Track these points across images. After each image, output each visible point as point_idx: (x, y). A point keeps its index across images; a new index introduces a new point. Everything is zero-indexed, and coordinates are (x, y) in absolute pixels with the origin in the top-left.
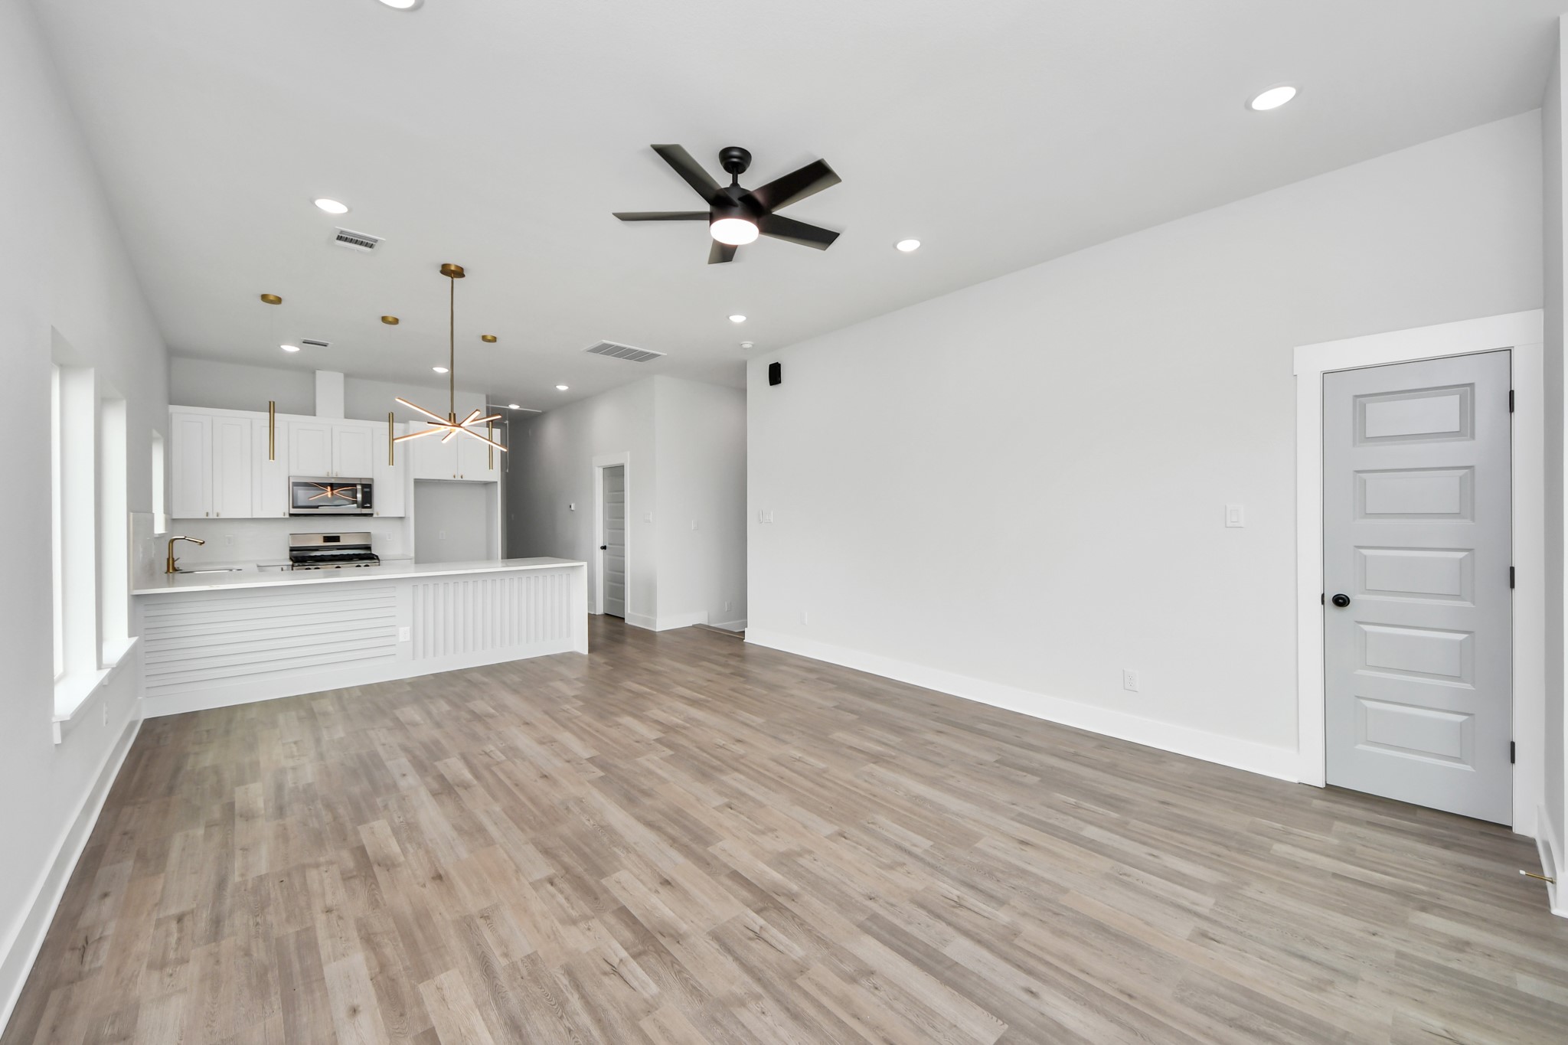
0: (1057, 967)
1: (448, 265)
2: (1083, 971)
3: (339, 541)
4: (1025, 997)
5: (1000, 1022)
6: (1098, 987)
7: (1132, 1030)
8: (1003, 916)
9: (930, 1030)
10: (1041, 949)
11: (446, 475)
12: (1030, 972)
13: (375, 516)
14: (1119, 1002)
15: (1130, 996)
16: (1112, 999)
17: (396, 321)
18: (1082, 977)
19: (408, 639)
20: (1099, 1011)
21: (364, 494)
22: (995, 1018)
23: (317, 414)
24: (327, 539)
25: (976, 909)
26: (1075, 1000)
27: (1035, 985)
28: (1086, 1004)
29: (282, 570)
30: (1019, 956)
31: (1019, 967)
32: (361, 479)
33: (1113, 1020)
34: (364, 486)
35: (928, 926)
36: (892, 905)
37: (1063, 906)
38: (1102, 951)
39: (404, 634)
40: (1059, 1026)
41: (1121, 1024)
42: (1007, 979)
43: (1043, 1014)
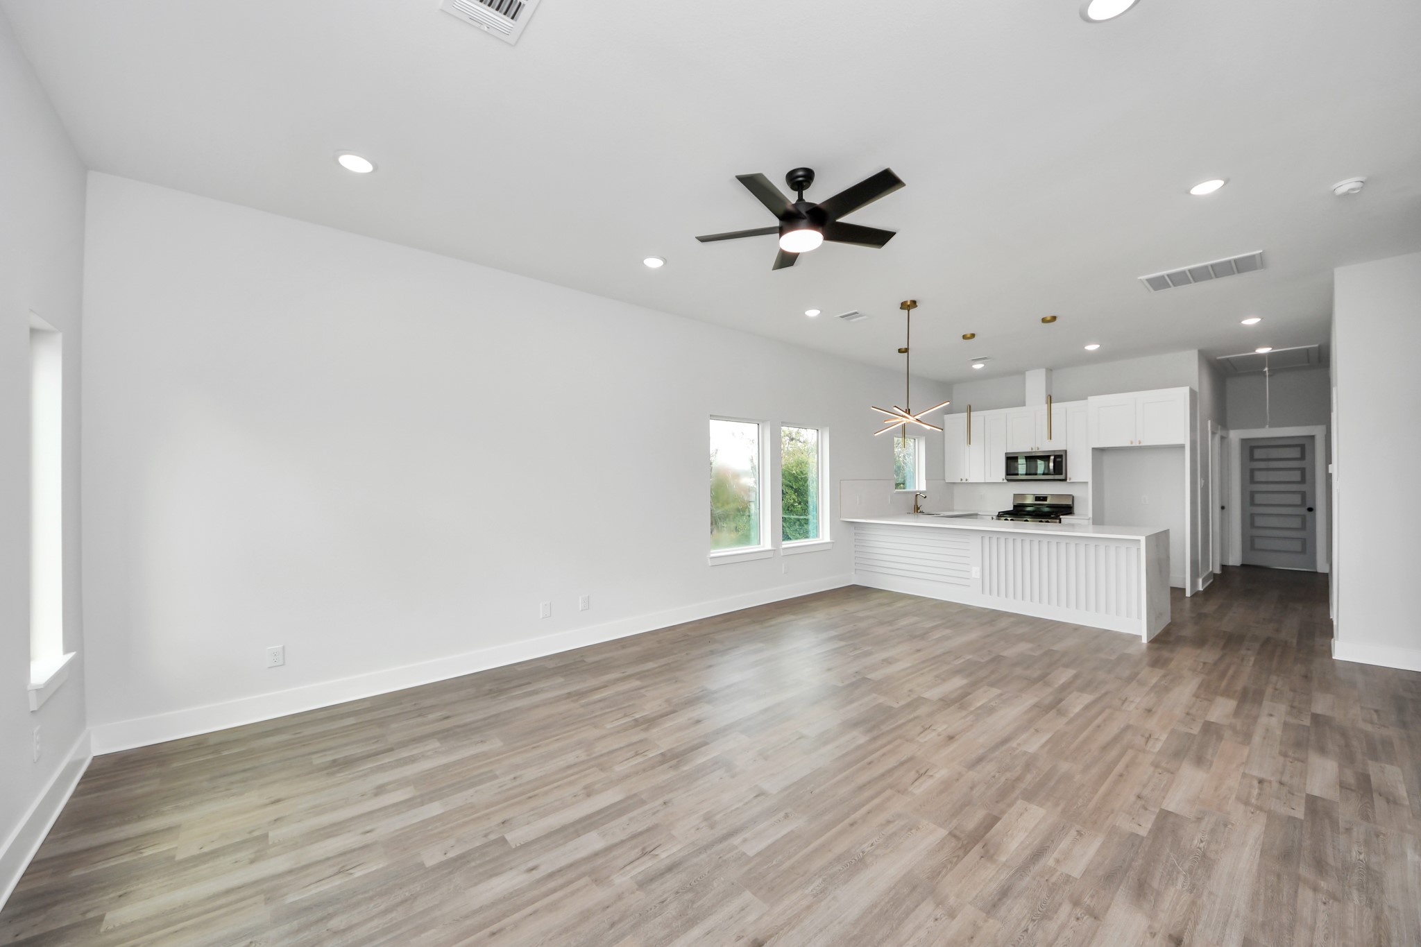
0: (548, 895)
1: (906, 302)
2: (535, 912)
3: (1046, 501)
4: (531, 864)
5: (518, 845)
6: (515, 915)
7: (467, 917)
8: (622, 880)
9: (532, 813)
10: (573, 893)
11: (1126, 444)
12: (551, 876)
13: (1068, 481)
14: (493, 922)
15: (493, 934)
16: (499, 919)
17: (973, 336)
18: (530, 909)
19: (979, 577)
20: (494, 904)
21: (1057, 465)
22: (522, 843)
23: (1027, 403)
24: (1038, 498)
25: (636, 863)
26: (512, 893)
27: (537, 875)
28: (504, 899)
29: (992, 518)
30: (571, 875)
31: (560, 871)
32: (1054, 451)
33: (481, 909)
34: (1056, 457)
35: (624, 829)
36: (654, 813)
37: (623, 935)
38: (550, 940)
39: (976, 572)
40: (496, 875)
41: (475, 912)
42: (551, 860)
43: (511, 869)
